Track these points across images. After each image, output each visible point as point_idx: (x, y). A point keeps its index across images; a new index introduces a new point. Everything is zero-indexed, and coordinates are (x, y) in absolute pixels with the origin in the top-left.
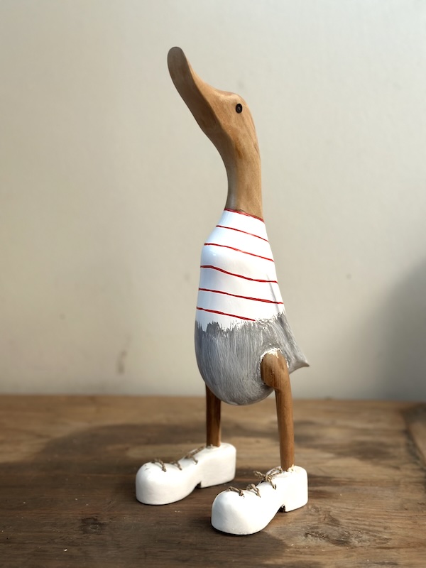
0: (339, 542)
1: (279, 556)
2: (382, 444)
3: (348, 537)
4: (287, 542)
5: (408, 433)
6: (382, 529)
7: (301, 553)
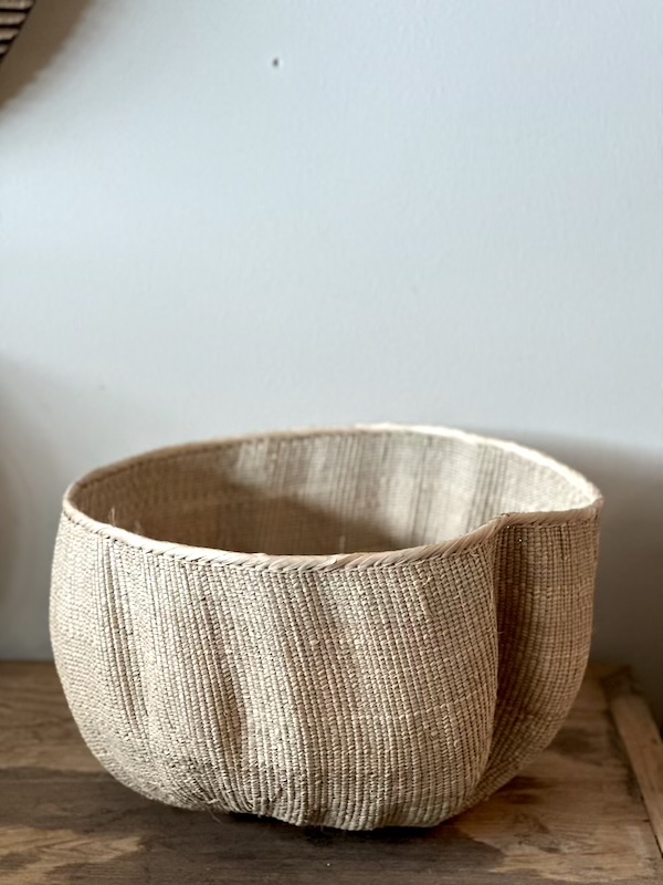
0: (550, 850)
1: (500, 865)
2: (581, 732)
3: (559, 844)
4: (503, 851)
5: (609, 715)
6: (587, 835)
7: (520, 861)
